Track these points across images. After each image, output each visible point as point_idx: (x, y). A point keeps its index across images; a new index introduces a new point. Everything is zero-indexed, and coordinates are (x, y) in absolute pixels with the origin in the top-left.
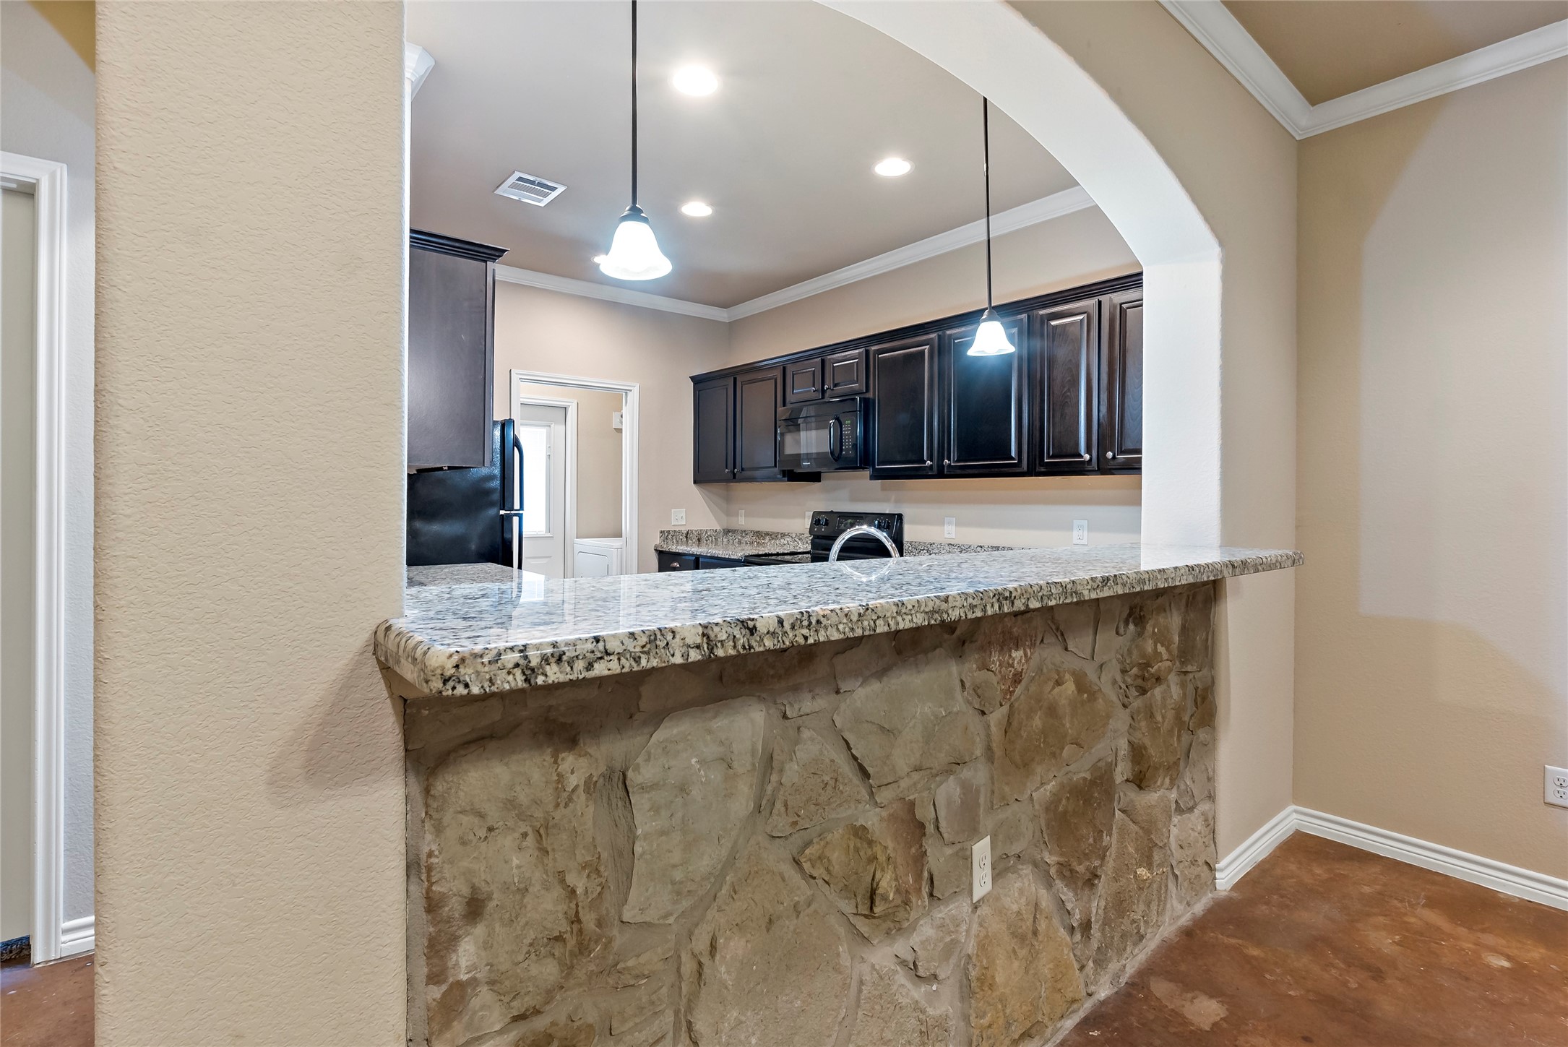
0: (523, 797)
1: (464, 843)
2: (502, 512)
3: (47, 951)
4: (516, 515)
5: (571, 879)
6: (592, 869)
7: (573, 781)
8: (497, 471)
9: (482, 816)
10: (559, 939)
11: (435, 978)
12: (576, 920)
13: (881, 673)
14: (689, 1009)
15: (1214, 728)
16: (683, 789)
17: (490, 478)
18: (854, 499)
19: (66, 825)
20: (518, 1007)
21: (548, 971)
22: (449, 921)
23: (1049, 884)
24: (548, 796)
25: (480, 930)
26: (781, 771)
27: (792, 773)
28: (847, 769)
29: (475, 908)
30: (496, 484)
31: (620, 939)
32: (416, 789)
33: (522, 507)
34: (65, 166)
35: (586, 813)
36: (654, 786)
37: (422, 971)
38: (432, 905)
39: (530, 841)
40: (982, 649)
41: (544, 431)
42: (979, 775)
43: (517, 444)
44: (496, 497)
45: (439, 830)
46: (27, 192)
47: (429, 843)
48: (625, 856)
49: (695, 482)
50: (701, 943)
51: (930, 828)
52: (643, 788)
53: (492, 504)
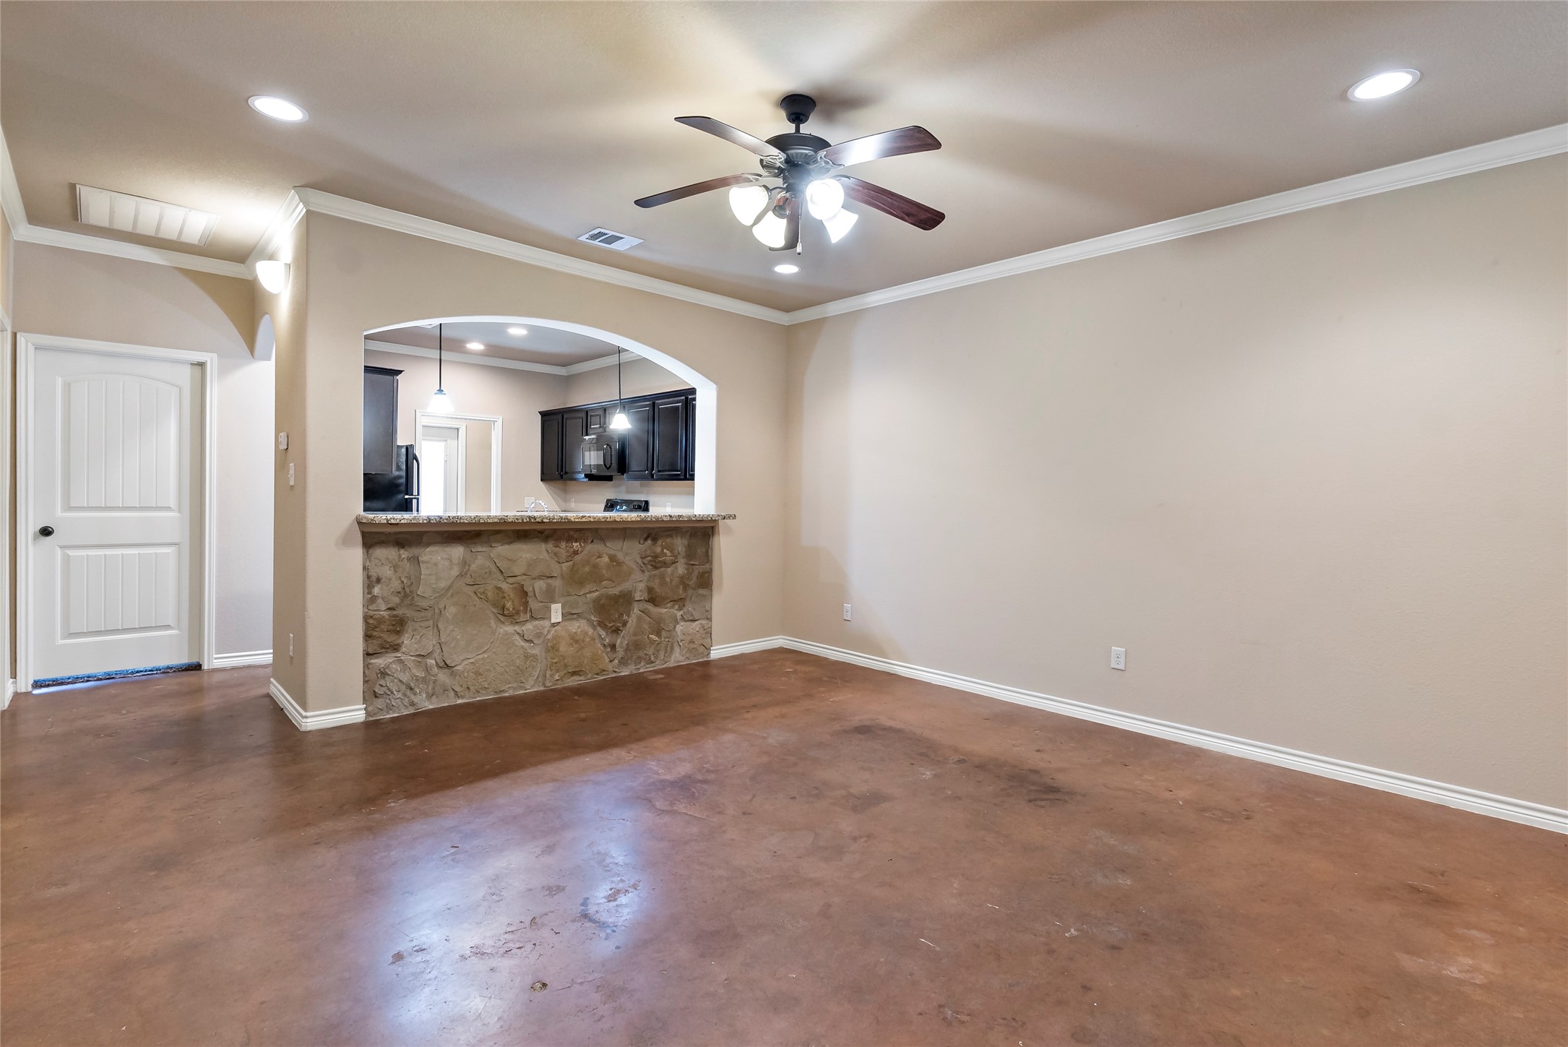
0: (390, 558)
1: (376, 565)
2: (406, 497)
3: (209, 665)
4: (415, 498)
5: (403, 579)
6: (409, 578)
7: (403, 556)
8: (403, 473)
9: (380, 560)
10: (399, 592)
11: (369, 593)
12: (404, 589)
13: (509, 543)
14: (437, 622)
15: (711, 590)
16: (436, 565)
17: (400, 477)
18: (628, 492)
19: (216, 617)
20: (389, 606)
21: (397, 600)
22: (372, 581)
23: (594, 628)
24: (396, 558)
25: (379, 586)
26: (469, 566)
27: (473, 567)
28: (494, 569)
29: (378, 580)
30: (403, 481)
31: (416, 599)
32: (365, 552)
33: (418, 494)
34: (216, 355)
35: (407, 565)
36: (427, 562)
37: (366, 591)
38: (369, 577)
39: (392, 568)
40: (556, 540)
41: (442, 444)
42: (557, 583)
43: (415, 458)
44: (403, 488)
45: (370, 561)
46: (201, 365)
47: (368, 564)
48: (419, 579)
49: (542, 480)
50: (441, 606)
51: (530, 594)
52: (424, 562)
53: (400, 492)
